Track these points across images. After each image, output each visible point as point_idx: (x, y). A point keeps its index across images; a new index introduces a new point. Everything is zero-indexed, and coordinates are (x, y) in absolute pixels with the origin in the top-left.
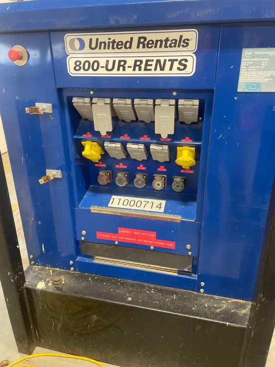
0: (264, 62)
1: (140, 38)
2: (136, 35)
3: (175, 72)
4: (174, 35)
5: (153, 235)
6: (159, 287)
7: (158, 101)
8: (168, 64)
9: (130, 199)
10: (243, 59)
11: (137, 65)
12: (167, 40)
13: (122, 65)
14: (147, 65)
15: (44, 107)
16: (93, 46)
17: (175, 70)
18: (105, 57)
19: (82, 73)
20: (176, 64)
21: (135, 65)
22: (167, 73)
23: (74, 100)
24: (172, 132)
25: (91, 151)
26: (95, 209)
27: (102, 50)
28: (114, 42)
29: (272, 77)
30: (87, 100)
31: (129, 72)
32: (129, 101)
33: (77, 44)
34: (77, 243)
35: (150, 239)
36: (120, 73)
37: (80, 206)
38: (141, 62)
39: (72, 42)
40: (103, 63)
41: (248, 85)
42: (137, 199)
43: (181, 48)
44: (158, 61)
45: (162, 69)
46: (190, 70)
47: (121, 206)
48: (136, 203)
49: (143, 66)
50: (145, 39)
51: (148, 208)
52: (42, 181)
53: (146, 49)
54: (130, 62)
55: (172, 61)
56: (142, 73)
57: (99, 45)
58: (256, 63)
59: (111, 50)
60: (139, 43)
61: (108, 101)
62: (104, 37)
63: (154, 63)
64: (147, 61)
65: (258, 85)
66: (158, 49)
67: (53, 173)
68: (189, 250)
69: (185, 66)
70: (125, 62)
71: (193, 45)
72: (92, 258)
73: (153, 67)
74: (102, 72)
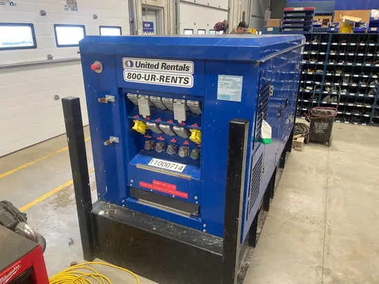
0: (231, 84)
1: (163, 64)
2: (161, 62)
3: (182, 85)
4: (181, 64)
5: (174, 187)
6: (177, 225)
7: (175, 100)
8: (179, 79)
9: (163, 161)
10: (219, 81)
11: (162, 78)
12: (177, 66)
13: (153, 77)
14: (167, 79)
15: (110, 98)
16: (138, 65)
17: (182, 83)
18: (144, 72)
19: (131, 80)
20: (183, 80)
21: (161, 78)
22: (178, 84)
23: (128, 95)
24: (184, 120)
25: (138, 127)
26: (139, 166)
27: (143, 68)
28: (149, 64)
29: (235, 92)
30: (135, 95)
31: (157, 82)
32: (159, 98)
33: (129, 64)
34: (128, 188)
35: (172, 190)
36: (152, 82)
37: (131, 163)
38: (164, 77)
39: (126, 62)
40: (143, 75)
41: (223, 96)
42: (168, 162)
43: (185, 71)
44: (173, 77)
45: (175, 82)
46: (191, 84)
47: (156, 165)
48: (166, 165)
49: (165, 79)
50: (166, 64)
51: (173, 169)
52: (105, 144)
53: (166, 70)
54: (158, 76)
55: (181, 78)
56: (164, 83)
57: (141, 65)
58: (225, 84)
59: (147, 69)
60: (162, 66)
61: (147, 97)
62: (143, 61)
63: (171, 78)
64: (167, 77)
65: (228, 96)
66: (173, 70)
67: (114, 139)
68: (196, 200)
69: (188, 82)
70: (155, 76)
71: (191, 70)
72: (137, 200)
73: (170, 81)
74: (142, 81)
